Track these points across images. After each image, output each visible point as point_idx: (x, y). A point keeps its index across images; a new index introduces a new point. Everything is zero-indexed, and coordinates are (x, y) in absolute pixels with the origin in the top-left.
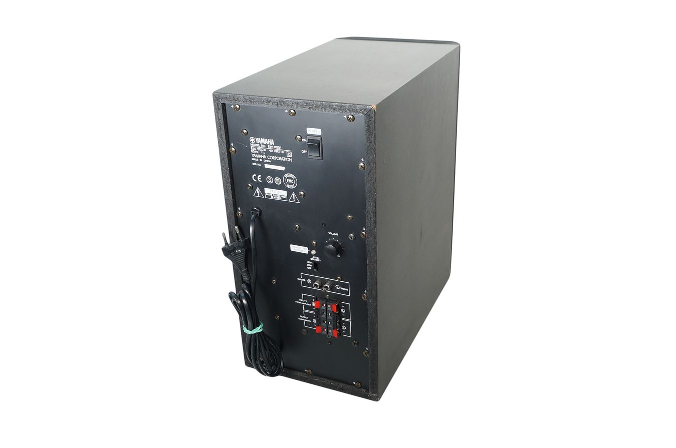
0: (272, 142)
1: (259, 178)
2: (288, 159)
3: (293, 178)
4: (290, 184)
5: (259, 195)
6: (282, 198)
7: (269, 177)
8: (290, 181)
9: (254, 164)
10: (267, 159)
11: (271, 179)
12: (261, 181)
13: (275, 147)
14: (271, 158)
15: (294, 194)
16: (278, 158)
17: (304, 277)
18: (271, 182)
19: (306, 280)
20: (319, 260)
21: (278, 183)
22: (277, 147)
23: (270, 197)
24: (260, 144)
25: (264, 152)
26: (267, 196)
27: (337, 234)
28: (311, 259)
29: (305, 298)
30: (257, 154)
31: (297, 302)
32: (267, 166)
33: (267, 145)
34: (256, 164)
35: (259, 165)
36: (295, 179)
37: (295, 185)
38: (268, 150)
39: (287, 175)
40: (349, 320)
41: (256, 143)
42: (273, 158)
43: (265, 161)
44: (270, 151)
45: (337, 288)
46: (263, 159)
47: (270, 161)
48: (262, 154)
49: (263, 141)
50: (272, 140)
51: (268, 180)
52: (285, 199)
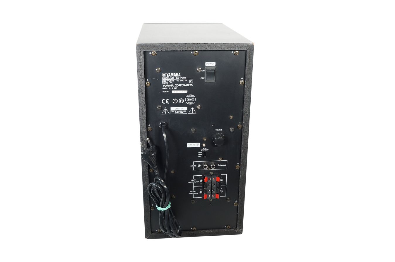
0: (179, 74)
1: (167, 101)
2: (190, 85)
3: (193, 97)
4: (190, 101)
5: (166, 113)
6: (184, 112)
7: (175, 99)
8: (191, 99)
9: (163, 92)
10: (174, 87)
11: (176, 100)
12: (168, 103)
13: (181, 78)
14: (178, 85)
15: (192, 108)
16: (183, 85)
17: (195, 164)
18: (176, 102)
19: (197, 166)
20: (207, 150)
21: (181, 102)
22: (183, 78)
23: (174, 113)
24: (170, 77)
25: (172, 82)
26: (172, 113)
27: (221, 130)
28: (202, 150)
29: (195, 178)
30: (167, 84)
31: (189, 182)
32: (173, 92)
33: (175, 77)
34: (165, 91)
35: (167, 92)
36: (194, 98)
37: (194, 102)
38: (175, 81)
39: (188, 96)
40: (226, 186)
41: (166, 76)
42: (179, 85)
43: (173, 88)
44: (177, 81)
45: (219, 166)
46: (171, 87)
47: (177, 88)
48: (171, 84)
49: (172, 74)
50: (179, 73)
51: (174, 101)
52: (186, 112)
